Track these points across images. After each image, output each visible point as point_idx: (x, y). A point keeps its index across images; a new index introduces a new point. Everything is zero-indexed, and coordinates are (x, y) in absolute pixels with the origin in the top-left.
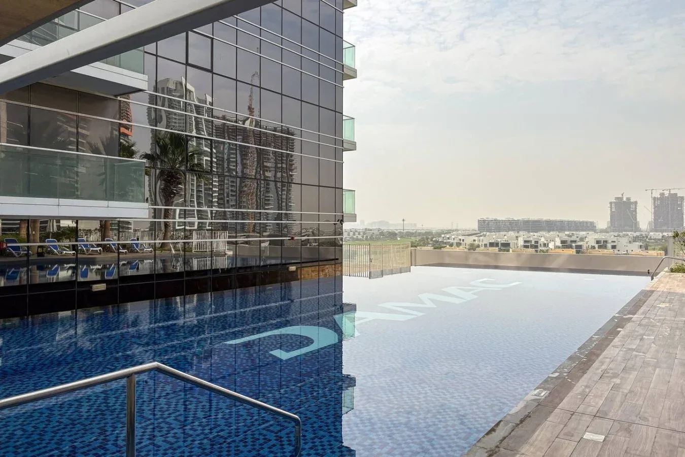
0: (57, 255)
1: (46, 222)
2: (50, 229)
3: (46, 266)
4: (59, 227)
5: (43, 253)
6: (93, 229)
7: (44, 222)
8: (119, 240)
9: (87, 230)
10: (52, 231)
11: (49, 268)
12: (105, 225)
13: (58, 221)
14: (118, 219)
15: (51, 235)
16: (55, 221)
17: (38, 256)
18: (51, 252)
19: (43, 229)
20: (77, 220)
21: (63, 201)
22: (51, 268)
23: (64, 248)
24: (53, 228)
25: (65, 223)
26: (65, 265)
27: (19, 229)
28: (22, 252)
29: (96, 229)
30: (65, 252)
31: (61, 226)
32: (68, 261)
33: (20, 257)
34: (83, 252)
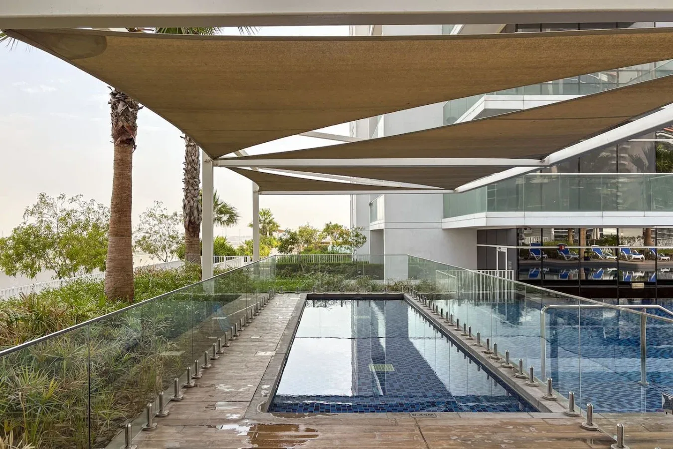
0: (601, 259)
1: (591, 231)
2: (594, 237)
3: (591, 269)
4: (602, 234)
5: (588, 257)
6: (636, 236)
7: (590, 230)
8: (656, 245)
9: (631, 238)
10: (595, 238)
11: (594, 271)
12: (647, 233)
13: (601, 230)
14: (655, 227)
15: (594, 242)
16: (598, 229)
17: (585, 260)
18: (596, 257)
19: (588, 237)
20: (618, 228)
21: (606, 213)
22: (596, 271)
23: (606, 253)
24: (596, 235)
25: (607, 232)
26: (609, 269)
27: (568, 236)
28: (572, 256)
29: (639, 237)
30: (608, 257)
31: (604, 234)
32: (611, 265)
33: (570, 260)
34: (623, 257)
